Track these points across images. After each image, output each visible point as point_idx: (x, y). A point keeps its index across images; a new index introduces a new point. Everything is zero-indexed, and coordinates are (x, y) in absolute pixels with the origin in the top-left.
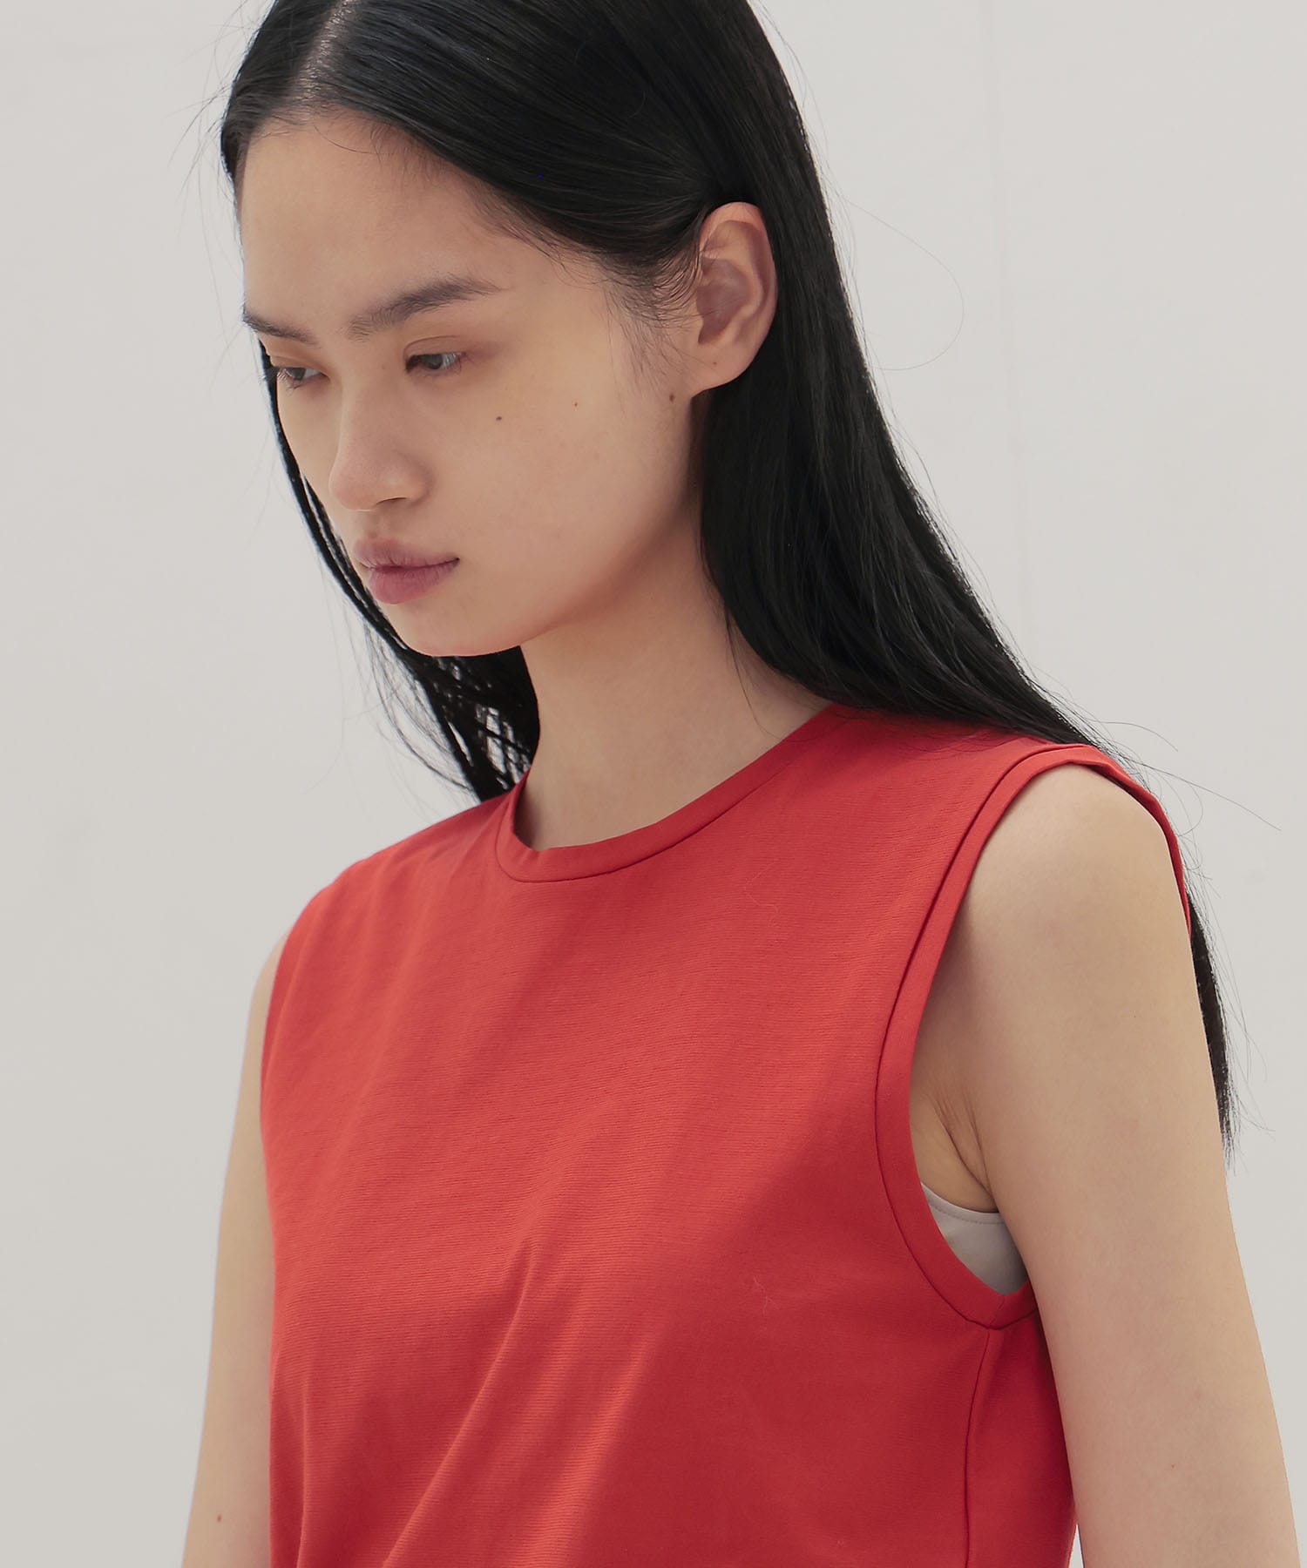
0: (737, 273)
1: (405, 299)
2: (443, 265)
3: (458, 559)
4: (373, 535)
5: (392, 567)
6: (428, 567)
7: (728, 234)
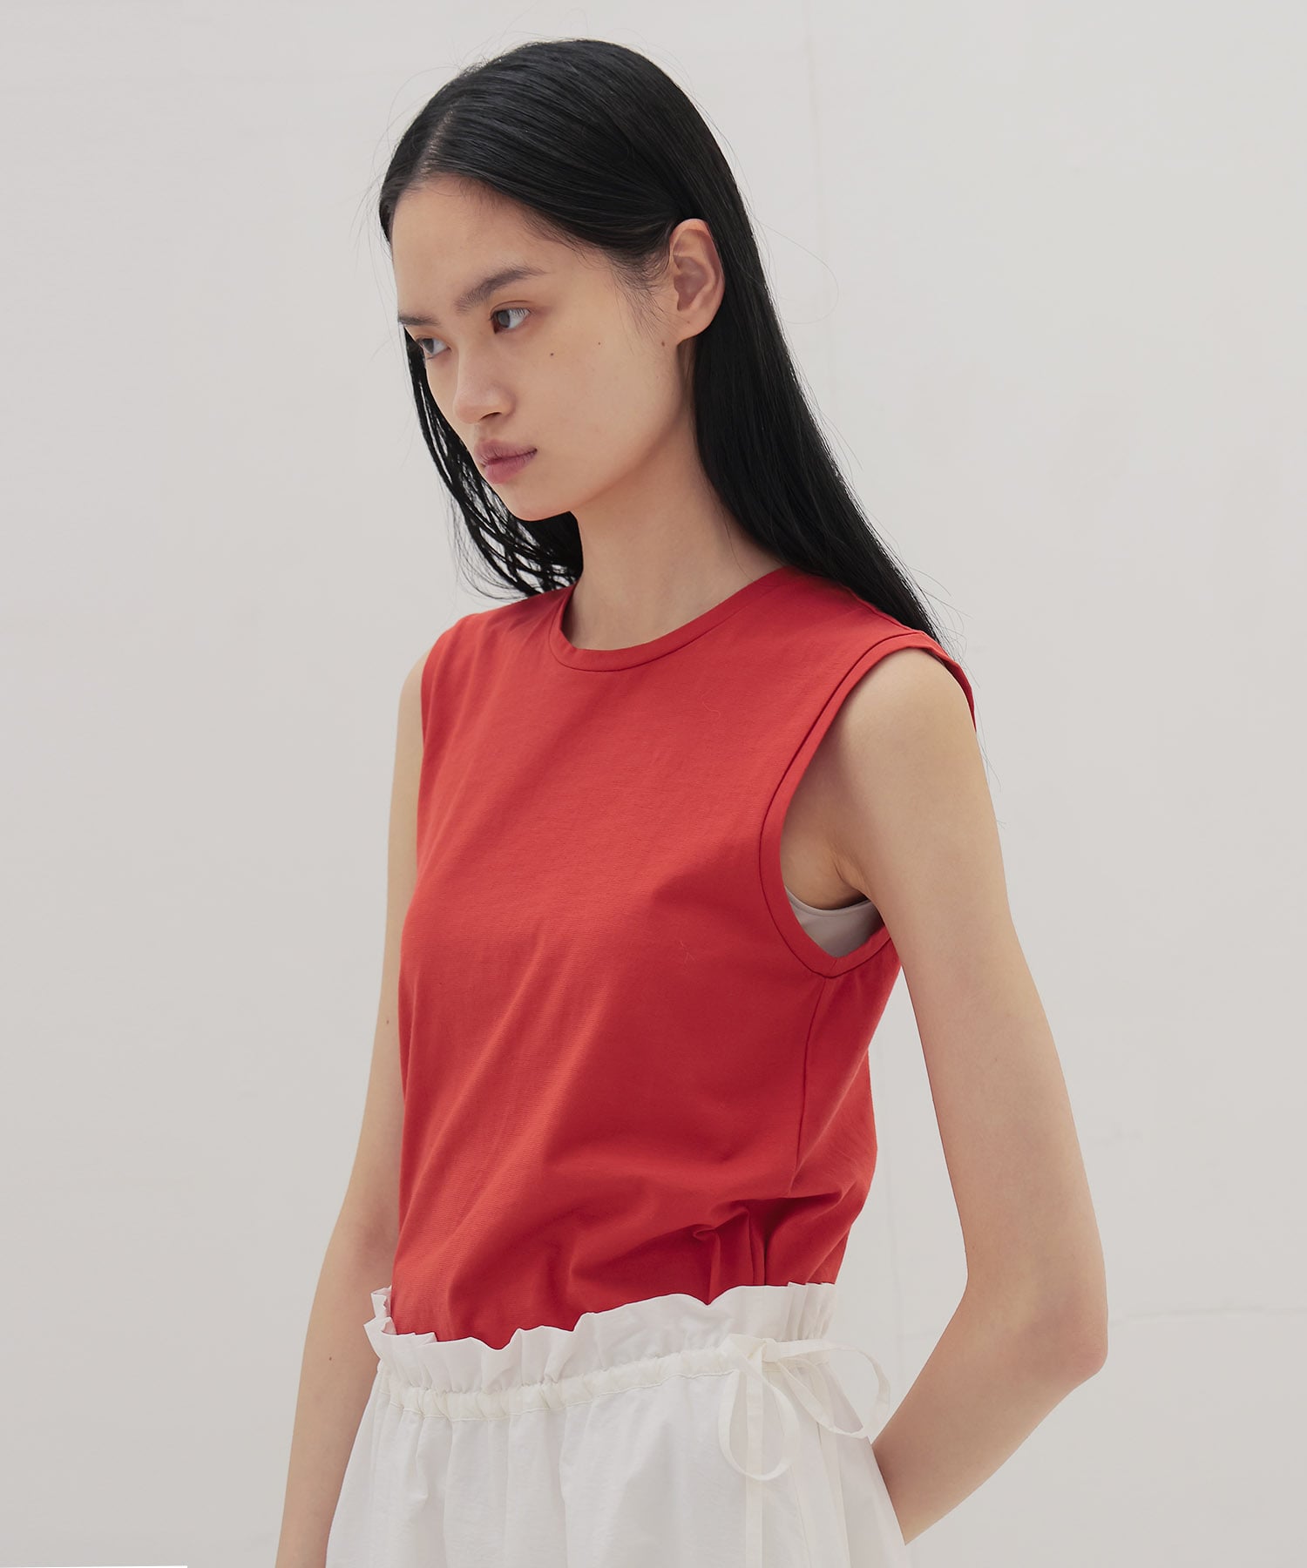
0: (699, 266)
1: (488, 282)
2: (511, 258)
3: (535, 451)
4: (482, 439)
5: (496, 460)
6: (518, 456)
7: (690, 239)
